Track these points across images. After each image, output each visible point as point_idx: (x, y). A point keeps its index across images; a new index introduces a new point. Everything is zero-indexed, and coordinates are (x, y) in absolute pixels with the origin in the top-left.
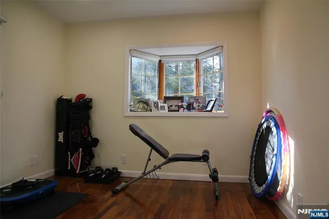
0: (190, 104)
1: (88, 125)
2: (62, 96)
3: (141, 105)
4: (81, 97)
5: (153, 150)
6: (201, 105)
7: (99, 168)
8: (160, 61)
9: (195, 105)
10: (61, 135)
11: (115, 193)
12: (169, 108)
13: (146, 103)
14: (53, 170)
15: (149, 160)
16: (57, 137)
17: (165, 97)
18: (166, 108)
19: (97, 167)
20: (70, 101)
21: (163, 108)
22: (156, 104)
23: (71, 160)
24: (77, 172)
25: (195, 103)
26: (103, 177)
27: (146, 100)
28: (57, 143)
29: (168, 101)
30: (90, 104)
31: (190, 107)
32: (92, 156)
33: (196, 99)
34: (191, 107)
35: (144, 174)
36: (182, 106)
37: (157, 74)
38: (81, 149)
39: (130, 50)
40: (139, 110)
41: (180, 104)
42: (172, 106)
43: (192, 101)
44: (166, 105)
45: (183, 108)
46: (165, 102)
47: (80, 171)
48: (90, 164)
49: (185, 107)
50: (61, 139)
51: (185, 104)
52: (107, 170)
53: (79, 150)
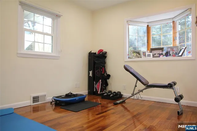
0: (167, 52)
1: (104, 67)
2: (91, 51)
3: (135, 54)
4: (101, 51)
5: (138, 81)
6: (174, 52)
7: (110, 92)
8: (148, 26)
9: (171, 53)
10: (91, 72)
11: (116, 104)
12: (153, 55)
13: (139, 53)
14: (87, 91)
15: (136, 86)
16: (89, 74)
17: (151, 49)
18: (152, 56)
19: (109, 91)
20: (95, 53)
21: (149, 55)
22: (144, 53)
23: (95, 86)
24: (99, 93)
25: (171, 51)
26: (111, 96)
27: (138, 51)
28: (89, 77)
29: (153, 51)
30: (105, 55)
31: (167, 54)
32: (107, 84)
33: (172, 48)
34: (169, 54)
35: (133, 95)
36: (162, 54)
37: (146, 35)
38: (100, 80)
39: (127, 21)
40: (133, 57)
41: (161, 53)
42: (155, 54)
43: (169, 50)
44: (151, 54)
45: (163, 55)
46: (151, 52)
47: (100, 92)
48: (105, 89)
49: (164, 54)
50: (91, 75)
51: (164, 52)
52: (114, 92)
53: (99, 81)
